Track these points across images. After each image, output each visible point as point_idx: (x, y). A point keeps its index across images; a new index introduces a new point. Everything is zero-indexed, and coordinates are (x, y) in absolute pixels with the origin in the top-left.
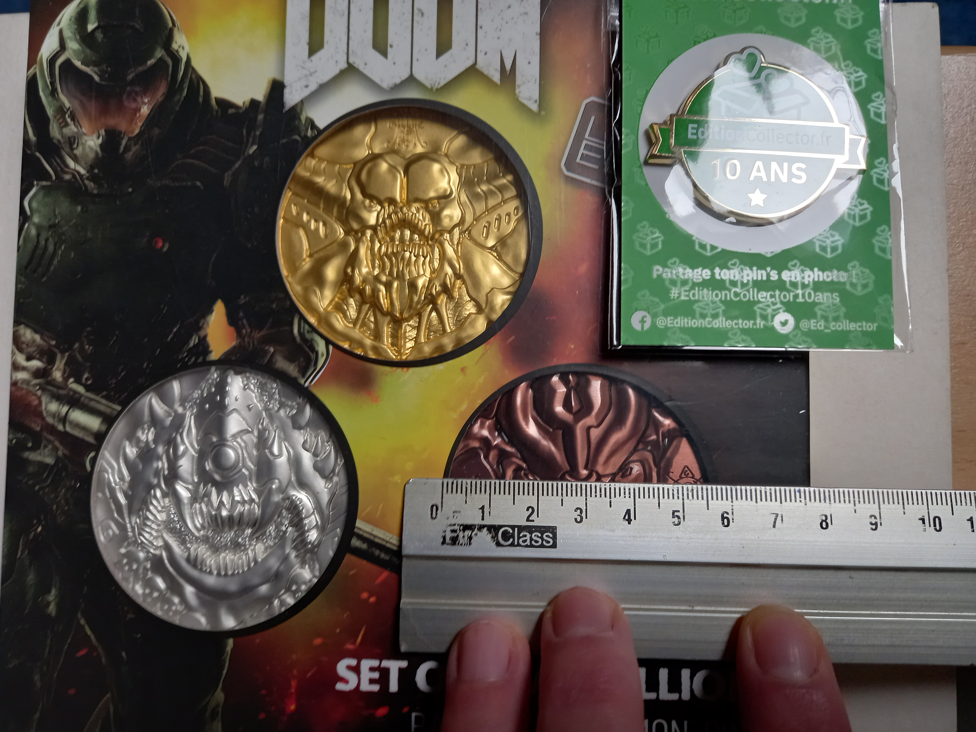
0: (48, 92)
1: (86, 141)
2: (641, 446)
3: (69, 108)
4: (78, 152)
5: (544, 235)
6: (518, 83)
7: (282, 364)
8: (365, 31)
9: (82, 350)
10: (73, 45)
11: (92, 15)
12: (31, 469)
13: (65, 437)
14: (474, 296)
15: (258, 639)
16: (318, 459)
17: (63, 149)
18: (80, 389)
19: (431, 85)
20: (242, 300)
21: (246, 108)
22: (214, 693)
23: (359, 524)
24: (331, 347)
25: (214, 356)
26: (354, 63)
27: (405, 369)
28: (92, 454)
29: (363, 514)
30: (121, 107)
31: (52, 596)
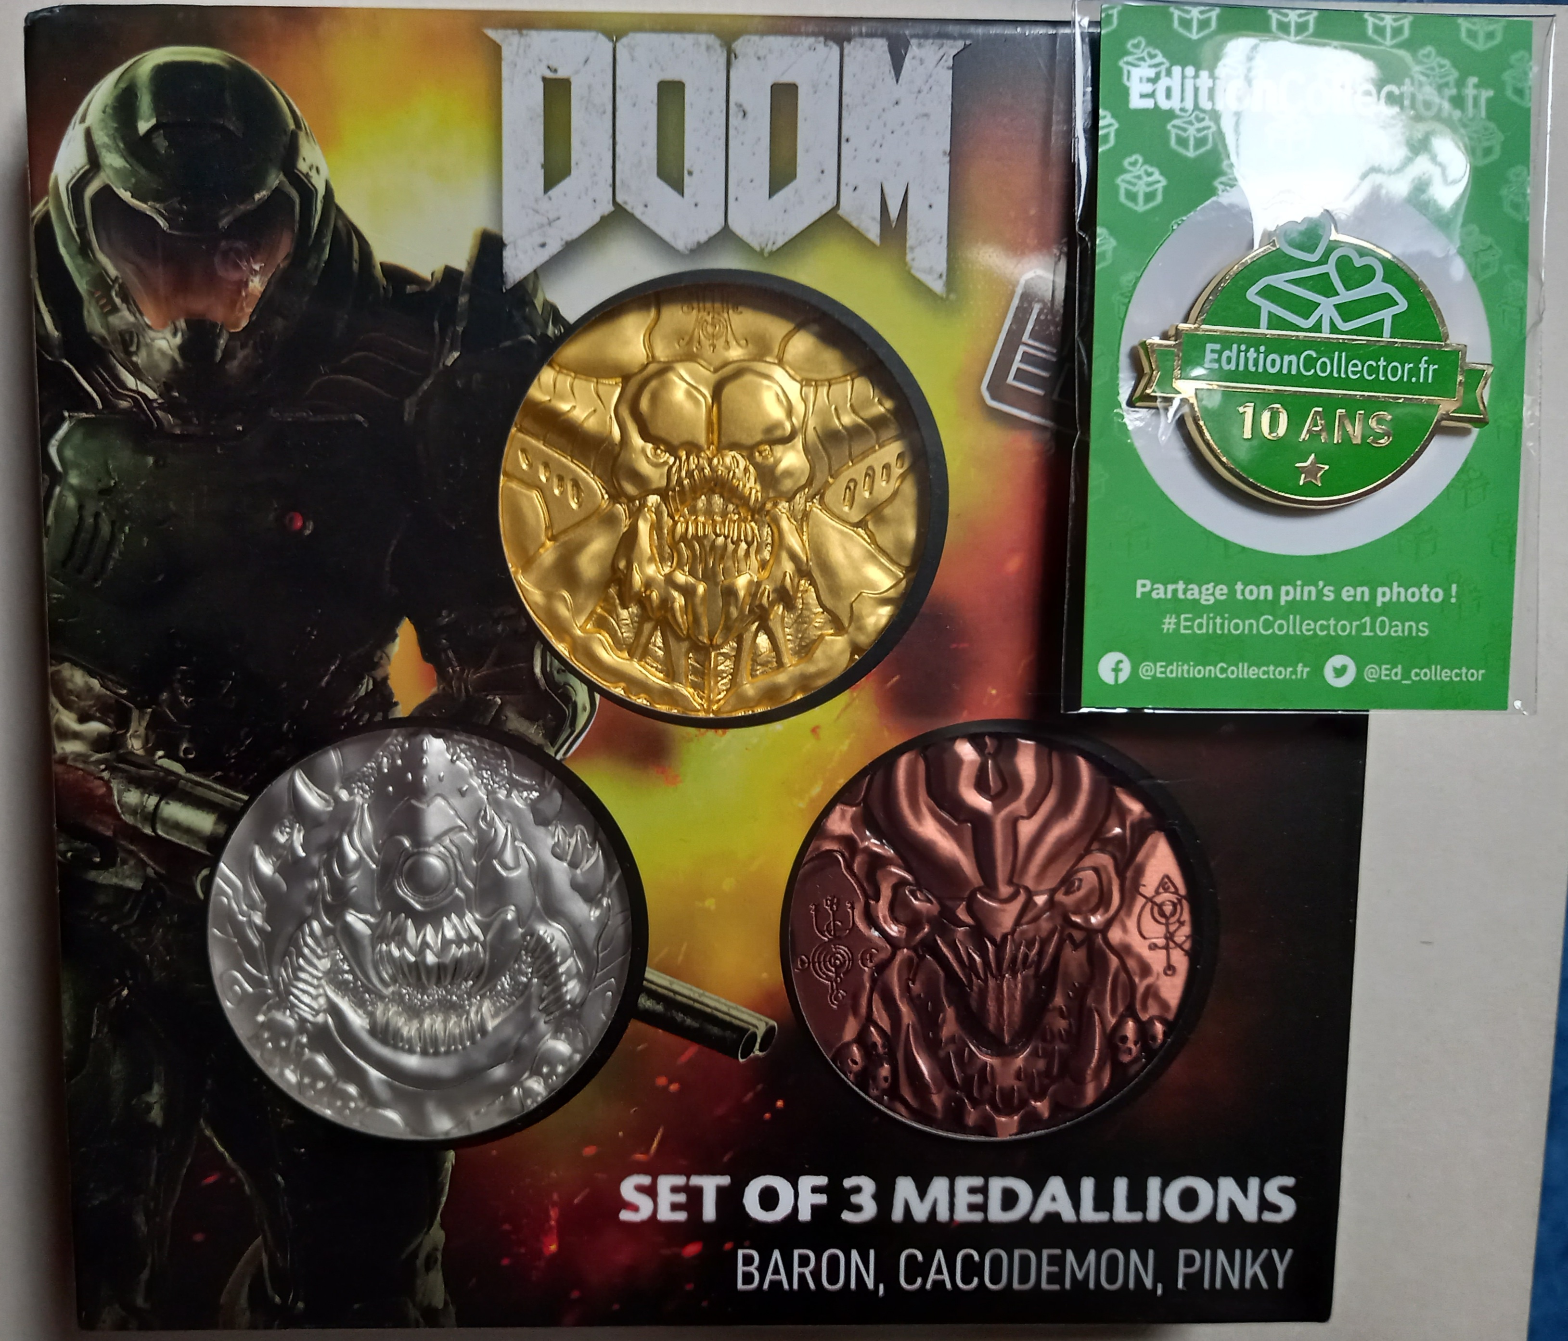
0: (74, 249)
1: (153, 340)
2: (1095, 846)
3: (117, 278)
4: (139, 359)
5: (951, 508)
6: (909, 243)
7: (515, 723)
8: (643, 145)
9: (174, 703)
10: (113, 160)
11: (145, 102)
12: (102, 899)
13: (156, 845)
14: (828, 604)
15: (494, 1150)
16: (578, 871)
17: (112, 353)
18: (178, 768)
19: (760, 245)
20: (445, 618)
21: (437, 285)
22: (429, 1230)
23: (651, 974)
24: (597, 696)
25: (401, 711)
26: (625, 203)
27: (720, 731)
28: (205, 872)
29: (657, 959)
30: (212, 280)
31: (155, 1095)
